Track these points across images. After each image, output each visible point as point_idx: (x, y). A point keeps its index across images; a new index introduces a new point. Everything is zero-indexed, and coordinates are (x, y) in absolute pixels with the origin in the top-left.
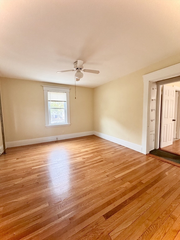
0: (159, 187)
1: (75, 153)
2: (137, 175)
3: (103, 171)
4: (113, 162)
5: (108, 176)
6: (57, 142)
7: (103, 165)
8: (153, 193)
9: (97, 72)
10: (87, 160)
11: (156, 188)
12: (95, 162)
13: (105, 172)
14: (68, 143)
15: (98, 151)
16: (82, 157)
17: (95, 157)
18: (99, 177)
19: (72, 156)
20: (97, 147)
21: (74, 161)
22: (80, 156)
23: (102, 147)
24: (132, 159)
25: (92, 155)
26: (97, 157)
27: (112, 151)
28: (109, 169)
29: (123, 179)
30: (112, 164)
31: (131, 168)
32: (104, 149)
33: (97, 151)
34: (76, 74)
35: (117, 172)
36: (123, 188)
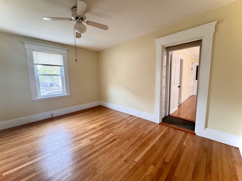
0: (184, 165)
1: (79, 133)
2: (159, 151)
3: (119, 155)
4: (128, 139)
5: (126, 161)
6: (52, 119)
7: (117, 145)
8: (182, 176)
9: (105, 28)
10: (96, 142)
11: (182, 167)
12: (107, 142)
13: (122, 156)
14: (69, 119)
15: (109, 125)
16: (89, 137)
17: (105, 136)
18: (115, 167)
19: (75, 139)
20: (106, 121)
21: (78, 146)
22: (86, 137)
23: (112, 120)
24: (148, 131)
25: (101, 133)
26: (108, 134)
27: (124, 123)
28: (125, 149)
29: (144, 161)
30: (127, 141)
31: (149, 143)
32: (115, 123)
33: (106, 126)
34: (75, 26)
35: (136, 152)
36: (148, 176)
